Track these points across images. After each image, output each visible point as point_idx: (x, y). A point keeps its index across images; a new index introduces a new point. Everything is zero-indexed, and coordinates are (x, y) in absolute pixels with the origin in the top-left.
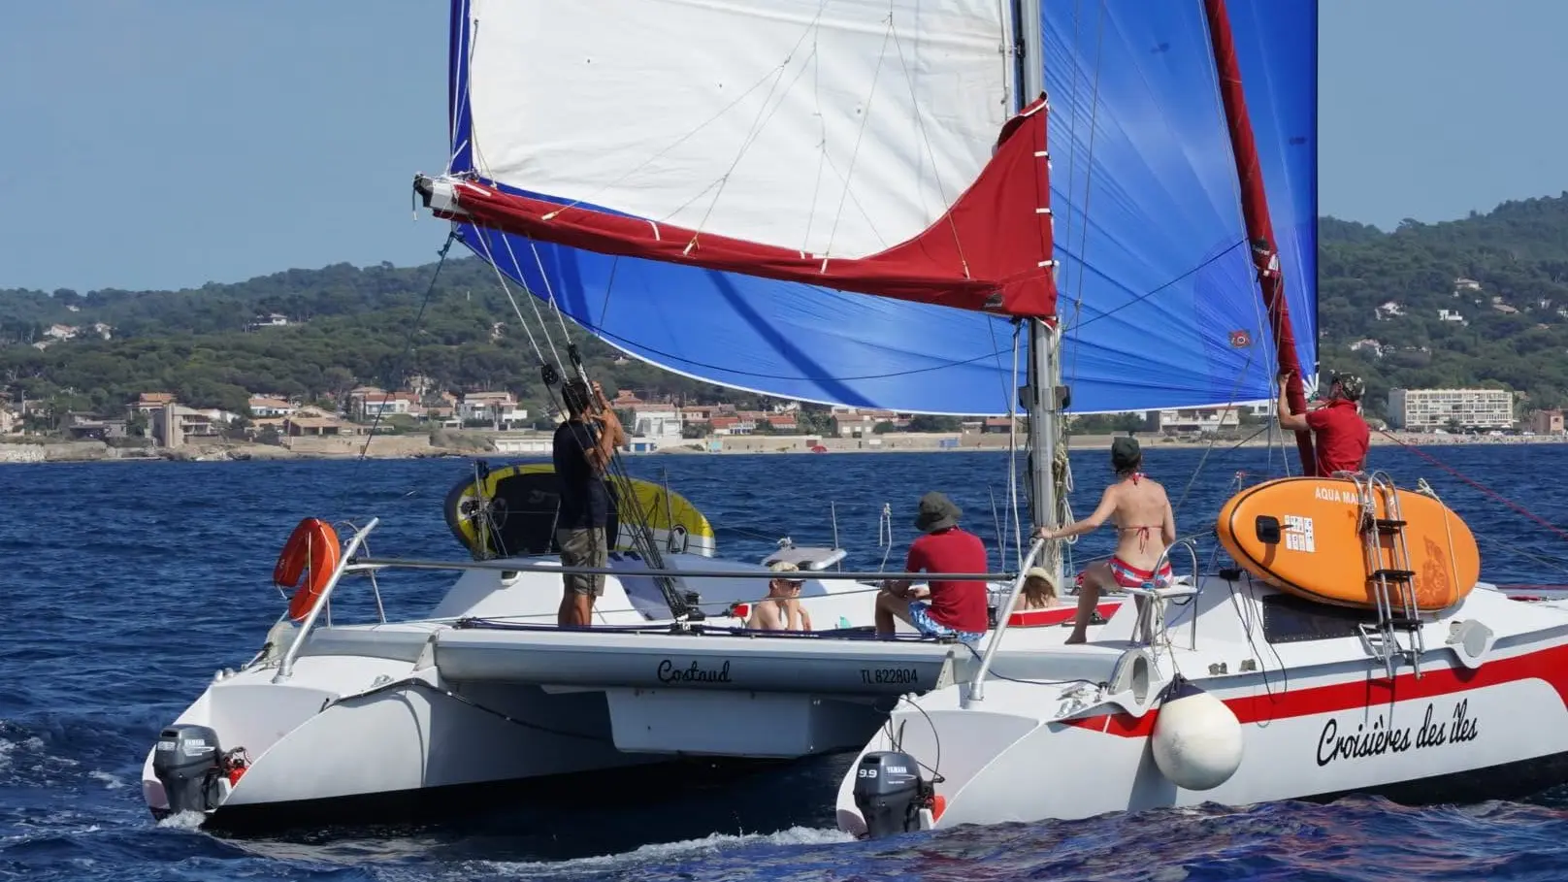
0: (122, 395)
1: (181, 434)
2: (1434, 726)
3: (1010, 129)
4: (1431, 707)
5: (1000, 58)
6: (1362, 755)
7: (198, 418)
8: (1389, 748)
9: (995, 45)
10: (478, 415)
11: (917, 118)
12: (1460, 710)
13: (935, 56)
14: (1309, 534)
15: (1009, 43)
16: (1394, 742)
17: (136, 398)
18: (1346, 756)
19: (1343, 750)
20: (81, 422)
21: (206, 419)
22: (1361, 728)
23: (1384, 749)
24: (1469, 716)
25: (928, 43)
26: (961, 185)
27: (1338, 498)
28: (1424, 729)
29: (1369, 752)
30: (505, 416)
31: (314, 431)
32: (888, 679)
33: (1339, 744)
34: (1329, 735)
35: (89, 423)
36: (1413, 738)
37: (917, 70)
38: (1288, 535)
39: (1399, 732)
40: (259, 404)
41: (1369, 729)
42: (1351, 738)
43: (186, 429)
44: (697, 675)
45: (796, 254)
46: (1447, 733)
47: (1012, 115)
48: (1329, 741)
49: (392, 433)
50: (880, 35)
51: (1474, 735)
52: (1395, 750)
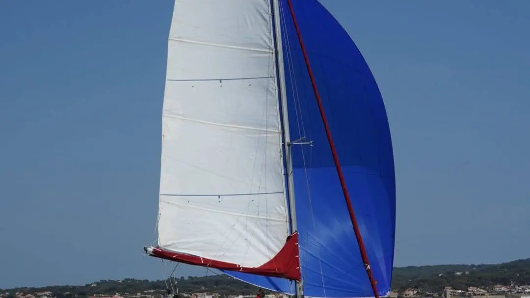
0: (441, 287)
1: (450, 296)
3: (289, 238)
5: (286, 223)
7: (453, 292)
9: (285, 220)
10: (519, 291)
11: (267, 236)
13: (273, 223)
15: (288, 219)
17: (444, 288)
20: (428, 293)
21: (455, 292)
25: (271, 220)
26: (278, 251)
30: (525, 291)
31: (479, 295)
35: (430, 293)
37: (267, 226)
40: (470, 289)
43: (451, 294)
45: (236, 265)
47: (289, 235)
49: (497, 295)
50: (255, 218)
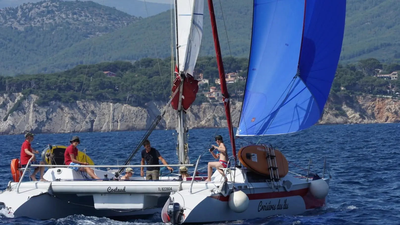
2: (280, 205)
4: (280, 200)
6: (266, 210)
8: (272, 209)
12: (285, 202)
14: (256, 158)
16: (272, 208)
18: (263, 210)
19: (263, 208)
22: (266, 204)
23: (270, 209)
24: (287, 203)
27: (261, 150)
28: (278, 205)
29: (268, 209)
32: (165, 190)
33: (262, 207)
34: (260, 205)
36: (276, 207)
38: (252, 158)
39: (274, 205)
41: (268, 204)
42: (264, 206)
44: (117, 190)
46: (283, 206)
48: (260, 206)
51: (288, 208)
52: (273, 210)
